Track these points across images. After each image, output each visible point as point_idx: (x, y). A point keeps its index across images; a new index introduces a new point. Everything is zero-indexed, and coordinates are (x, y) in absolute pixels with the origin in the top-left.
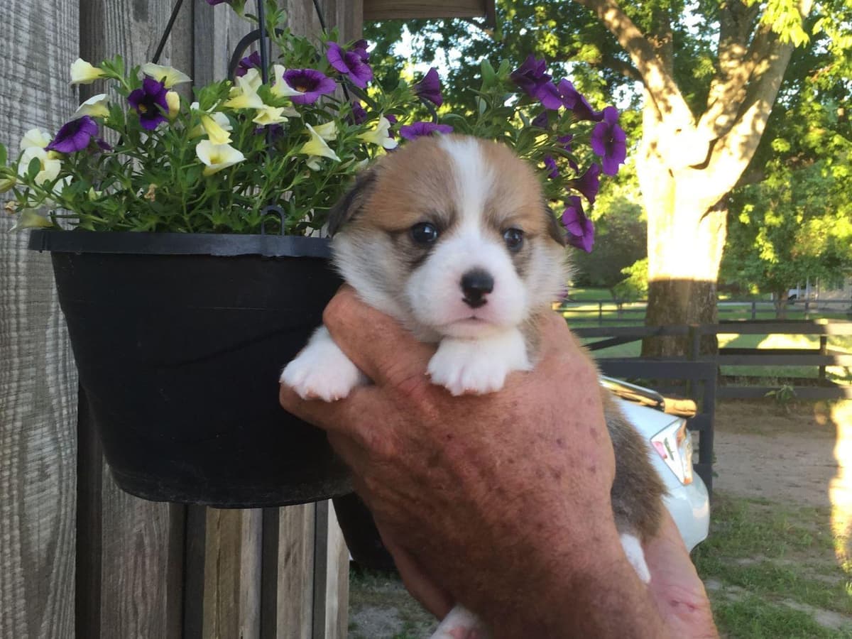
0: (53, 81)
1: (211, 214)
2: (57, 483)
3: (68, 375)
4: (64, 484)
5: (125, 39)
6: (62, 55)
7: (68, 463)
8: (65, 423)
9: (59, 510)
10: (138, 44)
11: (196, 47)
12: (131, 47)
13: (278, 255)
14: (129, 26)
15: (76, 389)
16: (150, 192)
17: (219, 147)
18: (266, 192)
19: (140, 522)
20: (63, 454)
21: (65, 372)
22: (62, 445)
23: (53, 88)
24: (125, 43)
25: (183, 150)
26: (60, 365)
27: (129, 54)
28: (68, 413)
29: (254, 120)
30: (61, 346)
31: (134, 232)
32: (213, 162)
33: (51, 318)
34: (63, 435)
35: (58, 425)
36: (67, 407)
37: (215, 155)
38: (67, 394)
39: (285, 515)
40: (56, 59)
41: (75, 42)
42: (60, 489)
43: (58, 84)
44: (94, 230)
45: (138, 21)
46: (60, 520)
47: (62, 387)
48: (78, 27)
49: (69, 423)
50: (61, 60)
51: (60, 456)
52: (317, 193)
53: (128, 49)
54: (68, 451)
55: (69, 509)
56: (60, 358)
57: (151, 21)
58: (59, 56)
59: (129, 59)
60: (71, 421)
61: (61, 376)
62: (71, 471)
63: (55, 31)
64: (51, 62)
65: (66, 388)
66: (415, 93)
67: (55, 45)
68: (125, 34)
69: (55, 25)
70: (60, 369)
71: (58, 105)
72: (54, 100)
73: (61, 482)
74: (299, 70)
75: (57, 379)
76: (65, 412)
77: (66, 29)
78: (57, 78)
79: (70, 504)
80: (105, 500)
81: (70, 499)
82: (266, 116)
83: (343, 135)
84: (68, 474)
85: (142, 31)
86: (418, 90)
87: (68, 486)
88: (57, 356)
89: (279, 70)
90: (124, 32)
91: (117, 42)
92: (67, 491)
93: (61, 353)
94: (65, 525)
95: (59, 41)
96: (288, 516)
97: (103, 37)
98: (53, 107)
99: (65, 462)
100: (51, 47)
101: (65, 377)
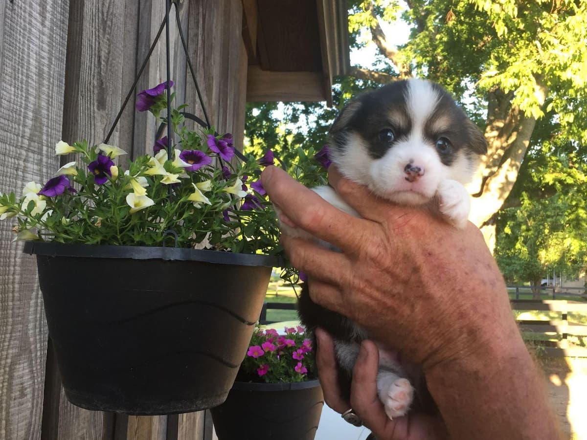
0: (45, 148)
1: (133, 234)
2: (31, 400)
3: (42, 329)
4: (35, 401)
5: (91, 122)
6: (51, 133)
7: (39, 387)
8: (38, 361)
9: (31, 417)
10: (99, 124)
11: (136, 124)
12: (95, 126)
13: (172, 259)
14: (94, 113)
15: (47, 339)
16: (98, 222)
17: (139, 197)
18: (167, 222)
19: (83, 428)
20: (36, 381)
21: (40, 328)
22: (35, 375)
23: (44, 152)
24: (91, 124)
25: (119, 198)
26: (38, 323)
27: (93, 131)
28: (41, 354)
29: (161, 182)
30: (39, 311)
31: (87, 245)
32: (136, 205)
33: (34, 293)
34: (37, 369)
35: (34, 362)
36: (41, 350)
37: (137, 201)
38: (41, 342)
39: (182, 428)
40: (48, 135)
41: (60, 124)
42: (33, 404)
43: (48, 150)
44: (64, 242)
45: (99, 110)
46: (31, 425)
47: (38, 337)
48: (62, 116)
49: (41, 361)
50: (51, 136)
51: (34, 382)
52: (198, 222)
53: (93, 127)
54: (39, 379)
55: (37, 418)
56: (38, 319)
57: (108, 110)
58: (49, 134)
59: (93, 133)
60: (42, 360)
61: (38, 330)
62: (40, 392)
63: (48, 119)
64: (45, 137)
65: (40, 339)
66: (259, 163)
67: (48, 127)
68: (91, 118)
69: (48, 115)
70: (38, 326)
71: (47, 163)
72: (44, 159)
73: (33, 399)
74: (190, 151)
75: (35, 332)
76: (39, 354)
77: (55, 117)
78: (47, 146)
79: (38, 415)
80: (61, 413)
81: (39, 410)
82: (168, 178)
83: (216, 188)
84: (38, 395)
85: (102, 116)
86: (260, 162)
87: (37, 402)
88: (36, 317)
89: (178, 152)
90: (90, 117)
91: (85, 124)
92: (37, 405)
93: (38, 316)
94: (34, 428)
95: (50, 124)
96: (184, 429)
97: (77, 121)
98: (44, 164)
99: (37, 387)
100: (45, 128)
101: (40, 331)
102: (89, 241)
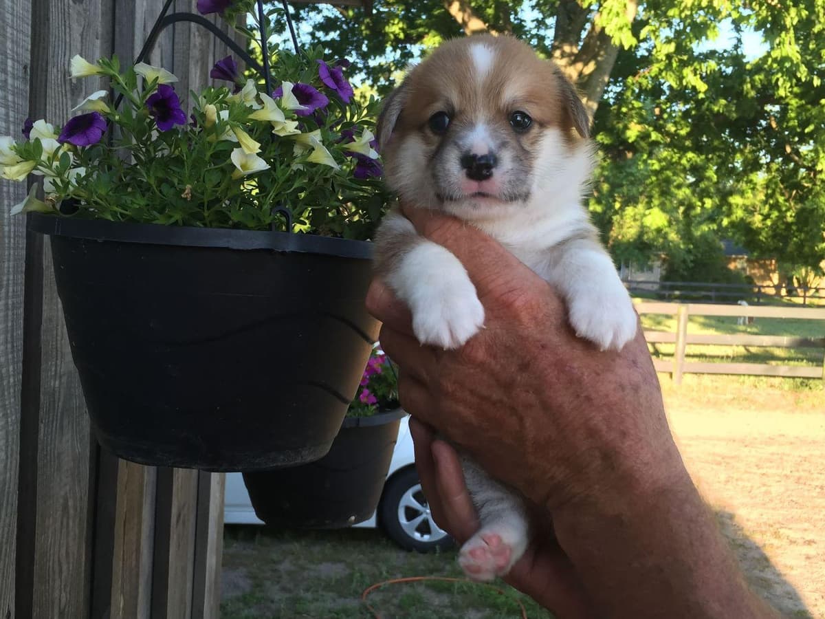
0: (10, 62)
2: (4, 448)
3: (15, 345)
4: (9, 448)
5: (65, 21)
6: (17, 37)
7: (13, 429)
8: (12, 390)
9: (6, 473)
10: (75, 26)
11: (117, 29)
12: (70, 28)
13: (287, 250)
14: (69, 8)
15: (21, 359)
16: (186, 192)
17: (248, 155)
19: (66, 485)
20: (9, 420)
21: (13, 343)
22: (9, 411)
23: (9, 69)
24: (65, 25)
26: (9, 335)
27: (68, 35)
28: (14, 382)
29: (273, 132)
30: (10, 318)
32: (244, 167)
33: (3, 290)
34: (10, 403)
35: (6, 393)
36: (14, 375)
37: (244, 162)
38: (13, 363)
39: (178, 478)
40: (13, 42)
41: (28, 24)
42: (6, 453)
43: (14, 65)
44: (112, 220)
45: (75, 3)
46: (5, 484)
47: (10, 356)
48: (30, 10)
49: (15, 391)
50: (17, 42)
51: (7, 422)
53: (68, 30)
54: (14, 418)
55: (13, 473)
56: (9, 329)
57: (86, 3)
58: (15, 39)
59: (68, 40)
60: (16, 390)
61: (9, 346)
62: (15, 436)
63: (12, 14)
64: (9, 45)
65: (13, 357)
67: (12, 27)
68: (65, 15)
69: (13, 9)
70: (9, 339)
71: (13, 86)
72: (10, 81)
73: (7, 447)
75: (7, 348)
76: (12, 380)
77: (21, 12)
78: (13, 59)
79: (13, 468)
80: (40, 464)
81: (14, 465)
82: (283, 127)
84: (13, 439)
85: (79, 13)
87: (12, 450)
88: (7, 326)
89: (288, 86)
90: (64, 14)
91: (58, 24)
92: (12, 456)
93: (10, 324)
94: (9, 488)
95: (15, 25)
96: (180, 480)
97: (48, 20)
98: (9, 87)
99: (11, 428)
100: (9, 30)
101: (13, 347)
102: (158, 219)
